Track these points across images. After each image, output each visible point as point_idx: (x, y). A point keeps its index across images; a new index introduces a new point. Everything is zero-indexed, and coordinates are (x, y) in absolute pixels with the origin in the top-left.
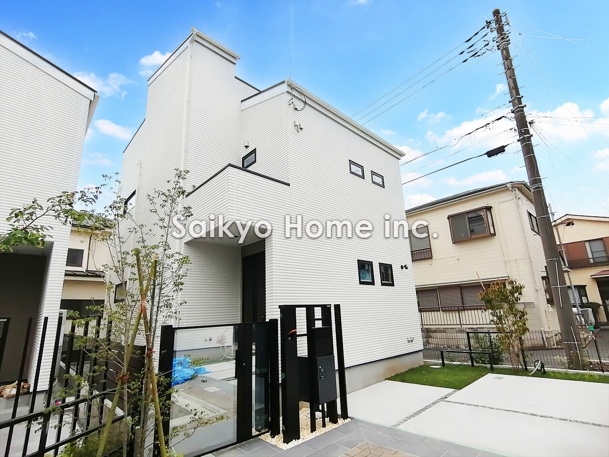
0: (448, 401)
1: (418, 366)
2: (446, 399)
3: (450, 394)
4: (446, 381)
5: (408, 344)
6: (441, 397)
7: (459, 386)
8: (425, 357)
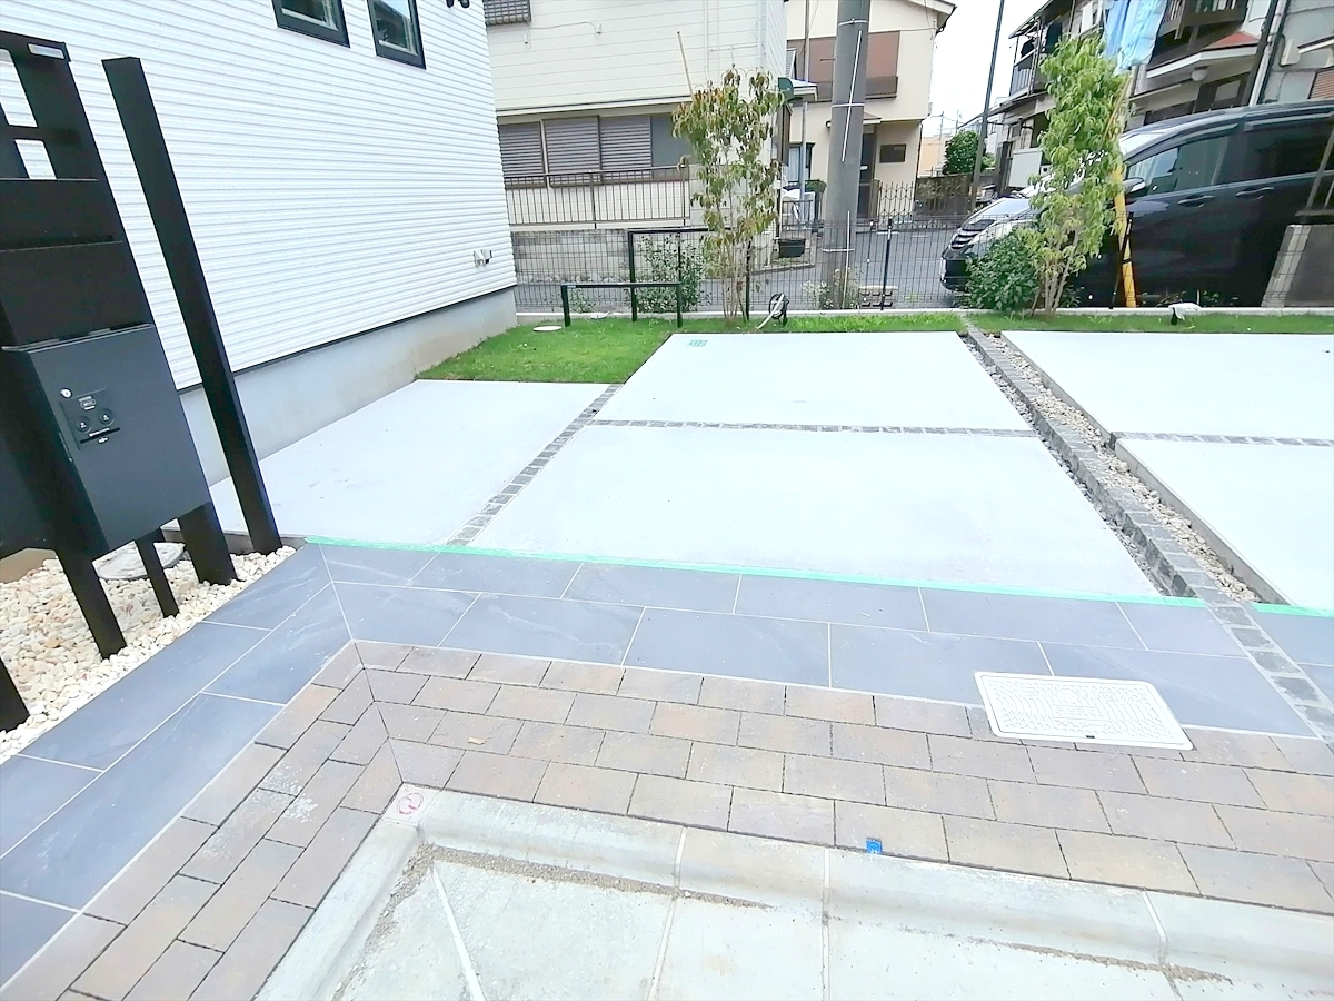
0: (602, 423)
1: (503, 331)
2: (597, 417)
3: (601, 401)
4: (582, 366)
5: (475, 270)
6: (581, 411)
7: (618, 375)
8: (520, 305)
